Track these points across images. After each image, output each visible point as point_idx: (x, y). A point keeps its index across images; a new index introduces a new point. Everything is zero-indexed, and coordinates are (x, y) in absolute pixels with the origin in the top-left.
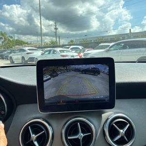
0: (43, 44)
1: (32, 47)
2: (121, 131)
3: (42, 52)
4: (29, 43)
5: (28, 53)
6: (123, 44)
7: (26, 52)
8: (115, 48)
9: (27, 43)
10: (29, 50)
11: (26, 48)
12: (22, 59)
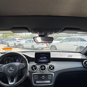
7: (17, 41)
12: (14, 44)
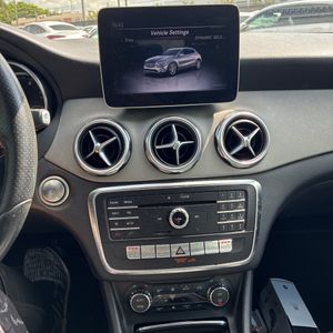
0: (87, 13)
1: (60, 21)
2: (245, 138)
3: (85, 33)
4: (52, 11)
5: (51, 37)
6: (279, 14)
7: (48, 34)
8: (260, 24)
9: (46, 12)
10: (54, 27)
11: (46, 25)
